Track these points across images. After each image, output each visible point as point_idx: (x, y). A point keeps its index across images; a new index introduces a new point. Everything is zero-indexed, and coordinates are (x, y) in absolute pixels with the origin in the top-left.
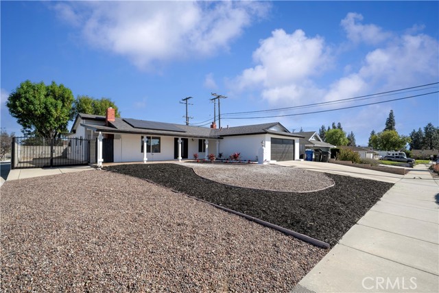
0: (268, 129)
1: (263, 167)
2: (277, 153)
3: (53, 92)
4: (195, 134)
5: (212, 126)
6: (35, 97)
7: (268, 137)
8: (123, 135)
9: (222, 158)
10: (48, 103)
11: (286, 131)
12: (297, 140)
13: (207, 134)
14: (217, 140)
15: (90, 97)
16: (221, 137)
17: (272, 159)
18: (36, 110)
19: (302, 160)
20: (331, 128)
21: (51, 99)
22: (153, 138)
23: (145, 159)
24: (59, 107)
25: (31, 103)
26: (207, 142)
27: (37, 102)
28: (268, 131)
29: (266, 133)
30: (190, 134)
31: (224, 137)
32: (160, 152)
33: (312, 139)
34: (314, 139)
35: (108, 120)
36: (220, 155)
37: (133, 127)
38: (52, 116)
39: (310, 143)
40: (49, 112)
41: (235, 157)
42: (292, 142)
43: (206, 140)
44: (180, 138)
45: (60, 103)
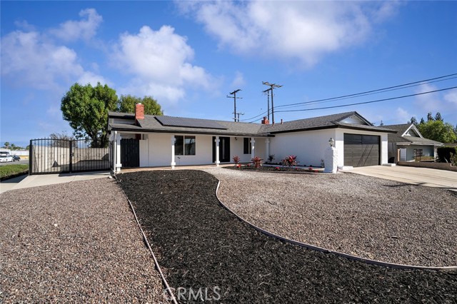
0: (339, 120)
1: (333, 178)
2: (353, 155)
3: (98, 93)
4: (238, 131)
5: (263, 122)
6: (81, 99)
7: (340, 132)
8: (150, 134)
9: (273, 161)
10: (92, 105)
11: (366, 123)
12: (384, 136)
13: (254, 131)
14: (267, 139)
15: (132, 96)
16: (272, 135)
17: (346, 163)
18: (82, 112)
19: (394, 165)
20: (426, 120)
21: (95, 101)
22: (187, 137)
23: (173, 163)
24: (103, 108)
25: (78, 105)
26: (253, 141)
27: (82, 104)
28: (340, 123)
29: (337, 126)
30: (232, 132)
31: (276, 135)
32: (194, 154)
33: (406, 134)
34: (408, 135)
35: (137, 118)
36: (271, 158)
37: (162, 124)
38: (96, 117)
39: (405, 140)
40: (93, 113)
41: (290, 161)
42: (376, 139)
43: (253, 139)
44: (217, 137)
45: (102, 104)
